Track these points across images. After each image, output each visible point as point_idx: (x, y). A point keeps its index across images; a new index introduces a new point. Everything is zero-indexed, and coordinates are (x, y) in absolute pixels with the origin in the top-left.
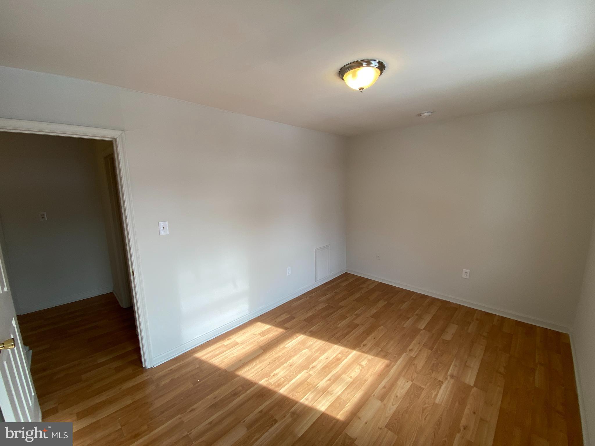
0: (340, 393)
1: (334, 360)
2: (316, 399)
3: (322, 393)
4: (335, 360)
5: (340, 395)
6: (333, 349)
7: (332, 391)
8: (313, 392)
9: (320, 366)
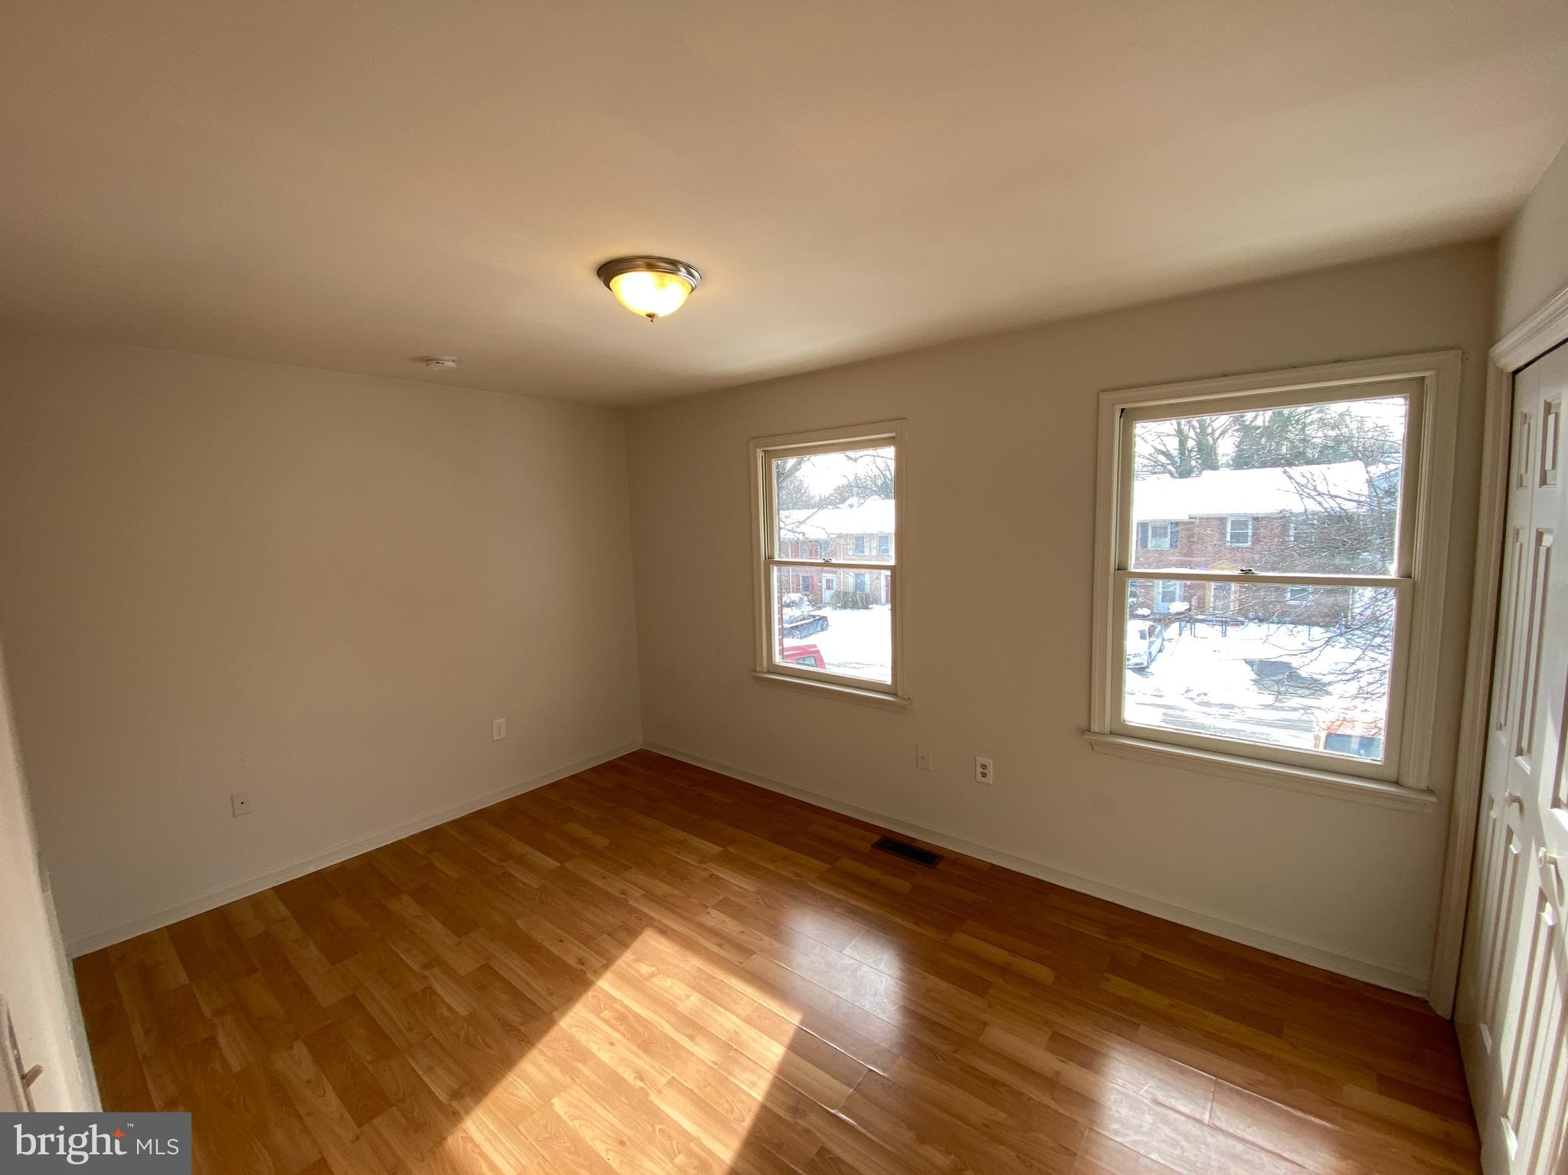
0: (734, 1017)
1: (623, 1027)
2: (751, 1064)
3: (732, 1053)
4: (621, 1025)
5: (739, 1018)
6: (574, 1030)
7: (728, 1032)
8: (730, 1073)
9: (644, 1063)
